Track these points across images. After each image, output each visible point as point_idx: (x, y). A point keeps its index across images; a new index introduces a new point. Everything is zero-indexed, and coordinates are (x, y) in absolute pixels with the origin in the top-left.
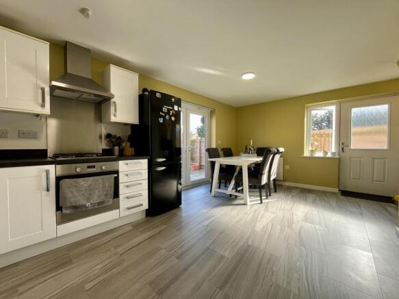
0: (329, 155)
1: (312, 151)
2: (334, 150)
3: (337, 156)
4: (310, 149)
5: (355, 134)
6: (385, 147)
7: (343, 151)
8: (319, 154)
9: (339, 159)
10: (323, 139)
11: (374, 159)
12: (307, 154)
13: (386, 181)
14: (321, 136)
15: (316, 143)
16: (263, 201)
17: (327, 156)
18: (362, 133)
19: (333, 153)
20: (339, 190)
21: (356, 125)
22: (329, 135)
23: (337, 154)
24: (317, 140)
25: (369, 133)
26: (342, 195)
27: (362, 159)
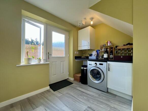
6: (64, 56)
7: (48, 59)
17: (41, 63)
26: (54, 91)
27: (57, 62)
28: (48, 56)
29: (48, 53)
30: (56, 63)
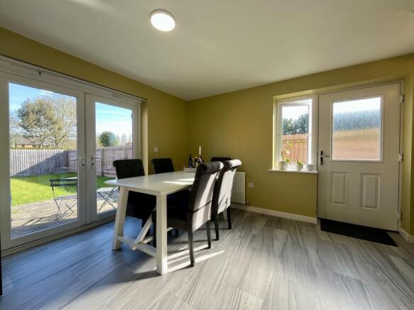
0: (305, 169)
1: (283, 164)
2: (310, 162)
3: (315, 171)
4: (281, 160)
5: (337, 139)
6: (378, 159)
7: (322, 164)
8: (291, 168)
9: (317, 175)
10: (297, 145)
11: (362, 174)
12: (276, 167)
13: (379, 206)
14: (295, 142)
15: (288, 152)
16: (197, 260)
17: (303, 170)
18: (346, 139)
19: (310, 167)
20: (318, 218)
21: (339, 128)
22: (304, 142)
23: (315, 168)
24: (288, 148)
25: (356, 138)
26: (322, 229)
27: (347, 174)
28: (322, 159)
29: (322, 152)
30: (345, 176)
